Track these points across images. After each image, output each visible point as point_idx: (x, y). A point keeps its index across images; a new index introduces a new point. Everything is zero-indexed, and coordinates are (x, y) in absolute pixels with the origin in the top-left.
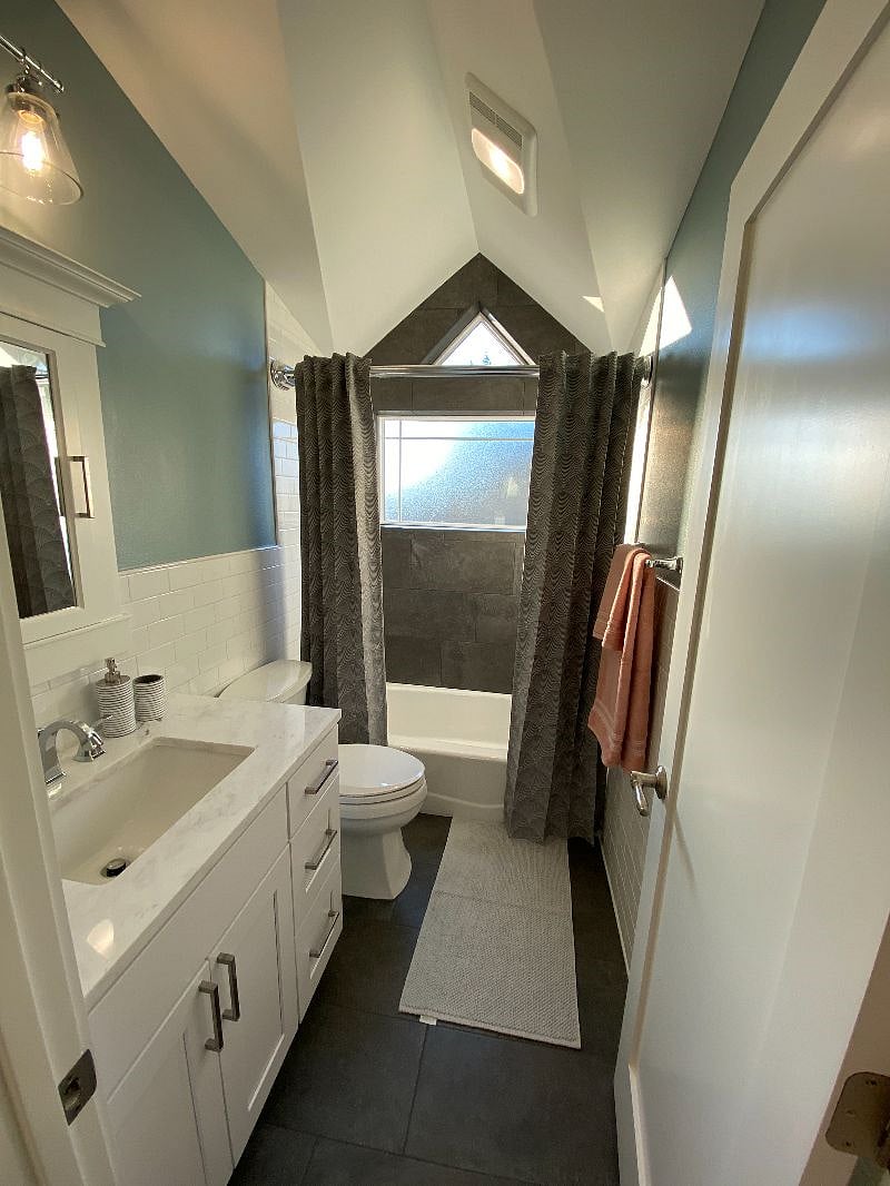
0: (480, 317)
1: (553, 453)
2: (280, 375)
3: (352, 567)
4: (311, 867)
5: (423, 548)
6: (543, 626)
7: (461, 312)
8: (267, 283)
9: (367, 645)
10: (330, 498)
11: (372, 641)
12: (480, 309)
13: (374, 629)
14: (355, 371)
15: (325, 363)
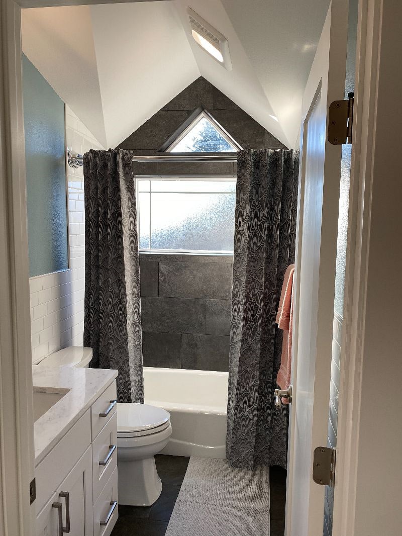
0: (203, 114)
1: (247, 208)
2: (74, 160)
3: (121, 282)
4: (102, 464)
5: (167, 268)
6: (247, 318)
7: (190, 112)
8: (67, 106)
9: (130, 334)
10: (105, 237)
11: (134, 332)
12: (203, 109)
13: (134, 324)
14: (123, 159)
15: (104, 154)
